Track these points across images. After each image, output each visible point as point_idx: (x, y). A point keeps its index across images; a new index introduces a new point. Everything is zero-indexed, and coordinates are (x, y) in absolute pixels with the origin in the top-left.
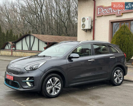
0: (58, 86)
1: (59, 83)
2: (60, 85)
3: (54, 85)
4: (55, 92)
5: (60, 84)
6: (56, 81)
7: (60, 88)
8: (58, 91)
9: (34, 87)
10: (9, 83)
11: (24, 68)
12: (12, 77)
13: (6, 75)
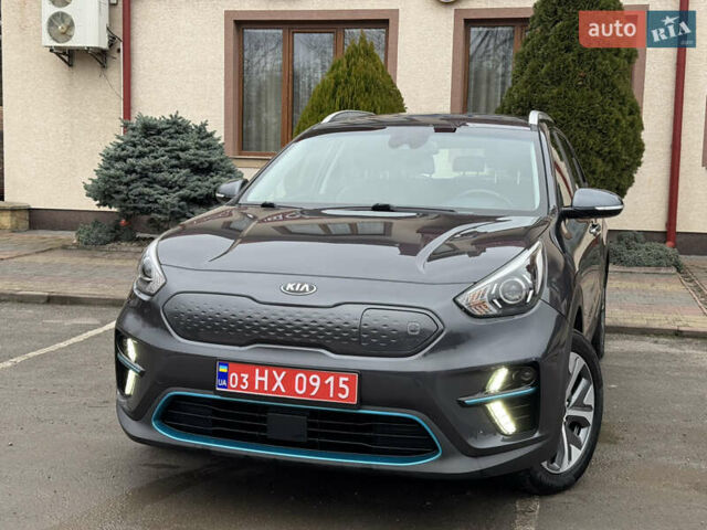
0: (580, 405)
1: (584, 381)
2: (589, 399)
4: (573, 447)
5: (591, 388)
7: (589, 416)
8: (584, 435)
9: (537, 435)
10: (264, 429)
11: (454, 300)
12: (342, 379)
13: (223, 369)
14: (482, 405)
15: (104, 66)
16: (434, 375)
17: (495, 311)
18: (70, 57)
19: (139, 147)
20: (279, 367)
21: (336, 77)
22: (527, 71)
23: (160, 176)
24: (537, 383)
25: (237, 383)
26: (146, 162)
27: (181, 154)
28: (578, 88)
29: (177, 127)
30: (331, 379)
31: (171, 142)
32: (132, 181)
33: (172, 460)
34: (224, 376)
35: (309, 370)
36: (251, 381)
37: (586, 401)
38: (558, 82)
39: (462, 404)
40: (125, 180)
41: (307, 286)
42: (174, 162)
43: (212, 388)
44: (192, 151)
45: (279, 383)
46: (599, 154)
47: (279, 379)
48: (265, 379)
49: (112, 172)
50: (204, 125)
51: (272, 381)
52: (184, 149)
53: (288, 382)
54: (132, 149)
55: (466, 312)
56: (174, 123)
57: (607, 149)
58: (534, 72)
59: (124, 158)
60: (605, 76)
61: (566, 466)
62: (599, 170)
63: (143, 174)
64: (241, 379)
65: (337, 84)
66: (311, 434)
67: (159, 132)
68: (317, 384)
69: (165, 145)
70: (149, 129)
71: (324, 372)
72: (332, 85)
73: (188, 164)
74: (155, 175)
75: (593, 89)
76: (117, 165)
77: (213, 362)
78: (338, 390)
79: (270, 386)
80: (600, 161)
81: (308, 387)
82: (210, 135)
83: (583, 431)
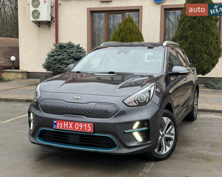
0: (169, 133)
1: (171, 126)
2: (173, 132)
3: (164, 132)
4: (167, 147)
5: (174, 128)
6: (165, 124)
7: (173, 137)
8: (171, 143)
9: (149, 142)
10: (67, 140)
11: (123, 101)
12: (89, 125)
13: (55, 122)
14: (131, 133)
15: (50, 27)
16: (116, 124)
17: (136, 105)
18: (39, 24)
19: (58, 53)
20: (71, 121)
21: (120, 29)
22: (182, 26)
23: (64, 61)
24: (148, 126)
25: (59, 126)
26: (60, 57)
27: (71, 54)
28: (198, 31)
29: (70, 46)
30: (85, 125)
31: (68, 50)
32: (56, 63)
33: (47, 149)
34: (56, 124)
35: (79, 122)
36: (63, 125)
37: (172, 132)
38: (191, 29)
39: (124, 132)
40: (54, 63)
41: (80, 97)
42: (69, 57)
43: (52, 127)
44: (74, 53)
45: (71, 126)
46: (205, 53)
47: (71, 125)
48: (67, 125)
49: (50, 60)
50: (79, 45)
51: (69, 125)
52: (72, 53)
53: (73, 126)
54: (55, 53)
55: (126, 105)
56: (69, 44)
57: (208, 51)
58: (184, 26)
59: (53, 56)
60: (207, 27)
61: (164, 152)
62: (205, 58)
63: (59, 61)
64: (60, 125)
65: (120, 31)
66: (80, 141)
67: (64, 48)
68: (82, 126)
69: (66, 51)
70: (61, 47)
71: (83, 123)
72: (119, 31)
73: (73, 58)
74: (63, 61)
75: (203, 31)
76: (51, 58)
77: (52, 120)
78: (88, 128)
79: (68, 127)
80: (206, 55)
81: (79, 127)
82: (81, 48)
83: (171, 142)
